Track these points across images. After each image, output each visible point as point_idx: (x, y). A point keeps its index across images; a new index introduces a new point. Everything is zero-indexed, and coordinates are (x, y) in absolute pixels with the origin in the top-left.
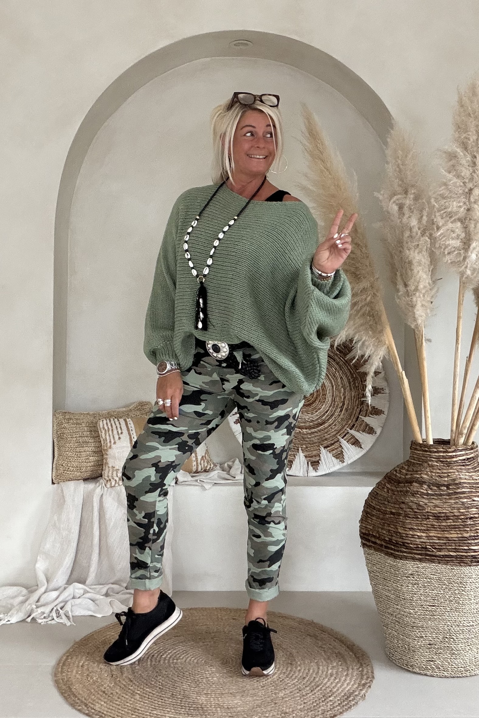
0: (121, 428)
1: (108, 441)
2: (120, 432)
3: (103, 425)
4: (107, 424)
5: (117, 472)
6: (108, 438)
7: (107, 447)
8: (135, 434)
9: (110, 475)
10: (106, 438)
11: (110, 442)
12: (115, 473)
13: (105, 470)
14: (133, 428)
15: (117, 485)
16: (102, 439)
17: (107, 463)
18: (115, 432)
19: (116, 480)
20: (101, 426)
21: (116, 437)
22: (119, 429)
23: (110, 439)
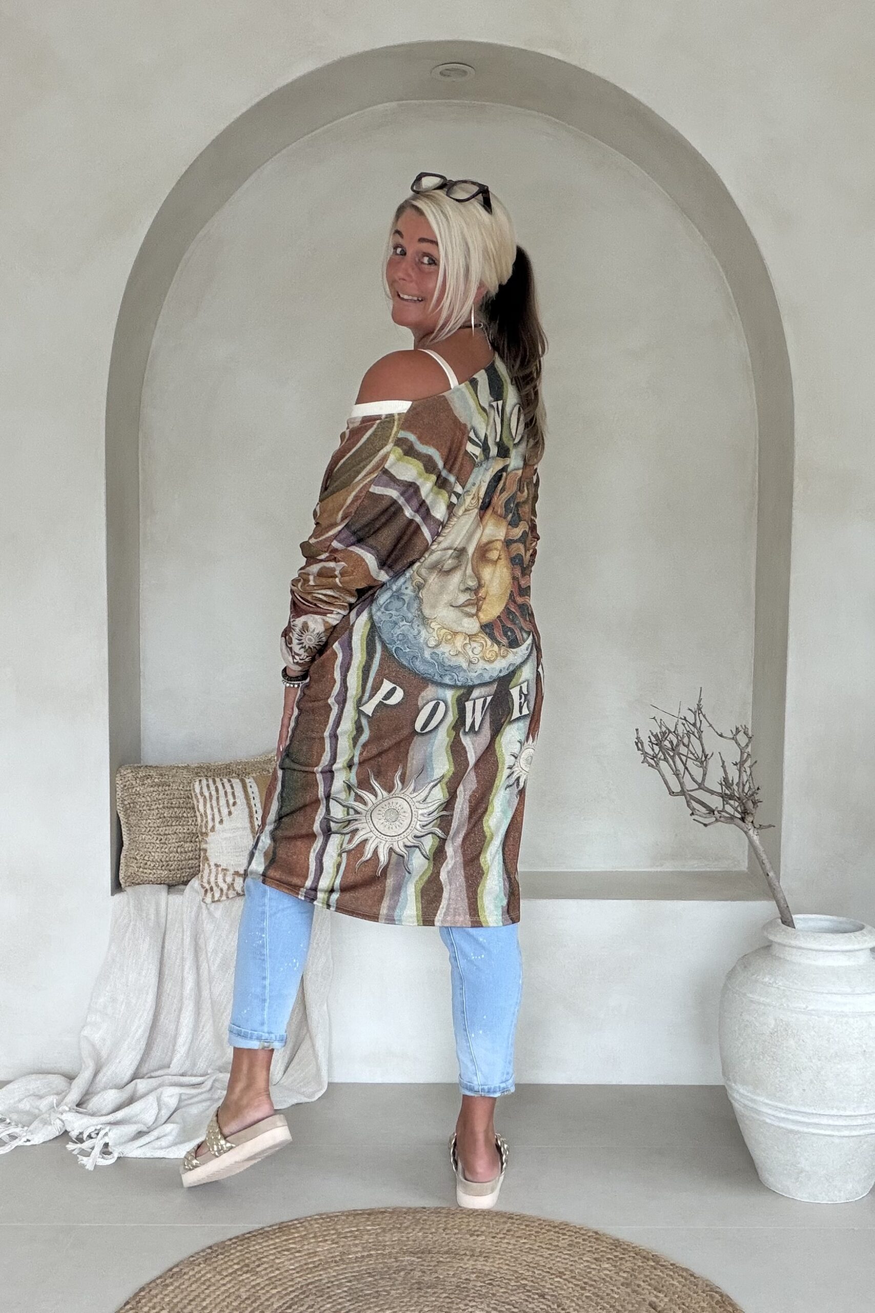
0: (233, 794)
1: (210, 817)
2: (231, 801)
3: (201, 788)
4: (208, 786)
5: (225, 875)
6: (209, 812)
7: (206, 827)
8: (259, 805)
9: (212, 879)
10: (205, 811)
11: (213, 819)
12: (220, 876)
13: (203, 871)
14: (257, 794)
15: (224, 898)
16: (198, 814)
17: (207, 859)
18: (223, 801)
19: (222, 890)
20: (198, 790)
21: (225, 811)
22: (230, 797)
23: (213, 815)
